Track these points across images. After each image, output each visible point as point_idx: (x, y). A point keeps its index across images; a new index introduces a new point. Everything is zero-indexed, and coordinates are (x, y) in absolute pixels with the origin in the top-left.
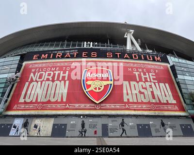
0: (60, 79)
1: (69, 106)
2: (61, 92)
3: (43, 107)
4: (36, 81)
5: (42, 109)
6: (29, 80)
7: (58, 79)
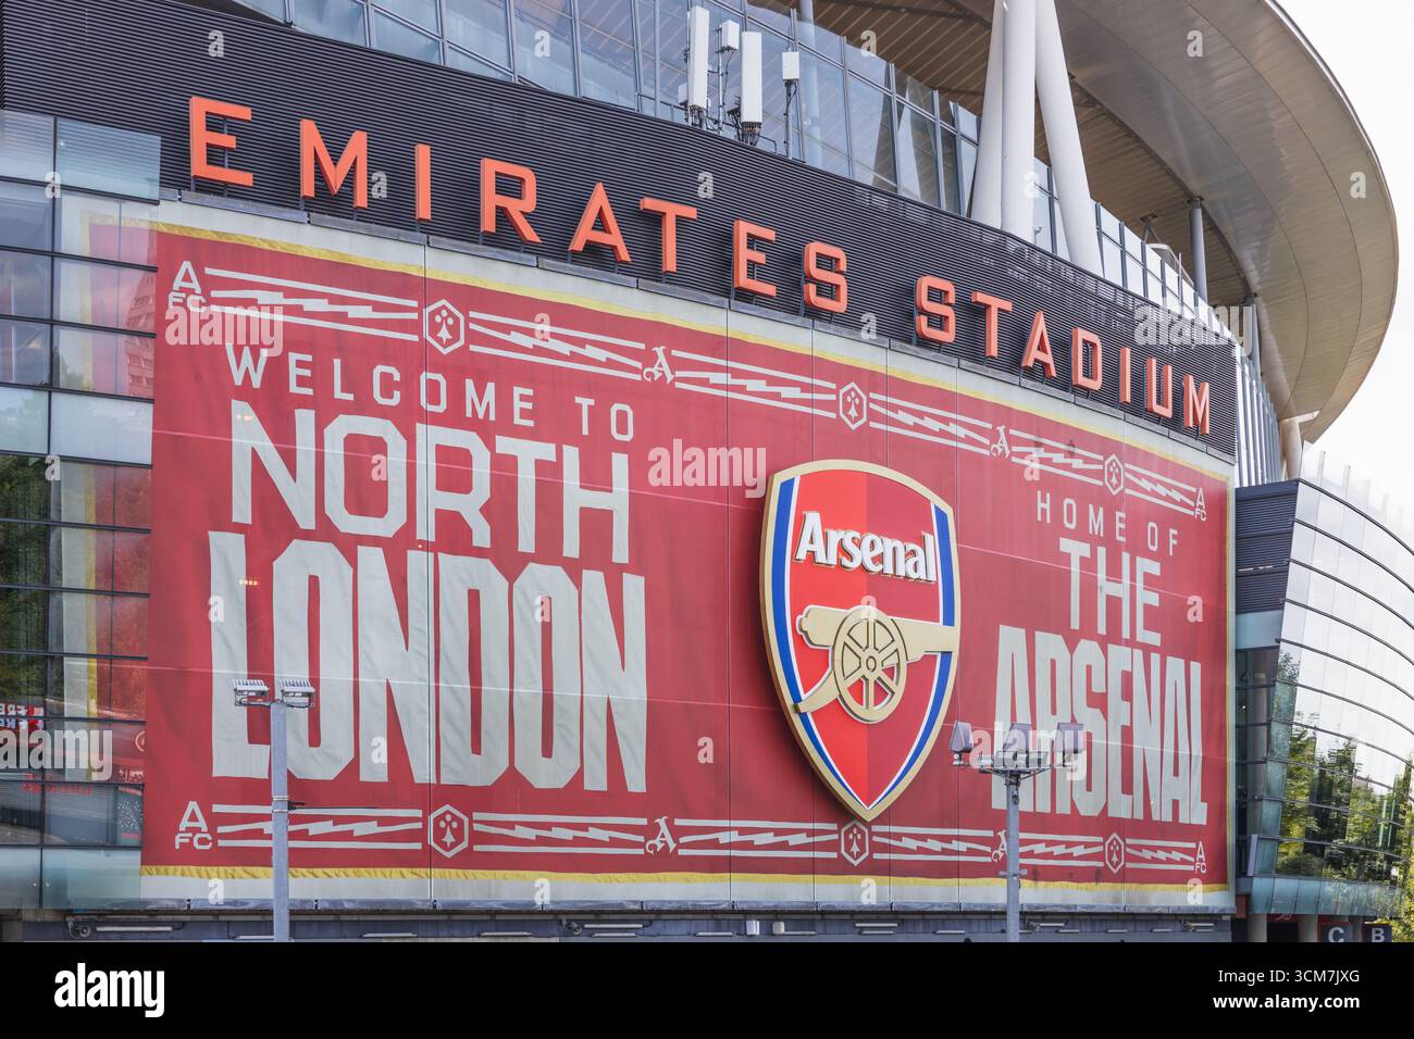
0: (571, 547)
1: (677, 832)
2: (595, 695)
3: (478, 838)
4: (325, 530)
5: (467, 861)
6: (242, 511)
7: (548, 550)
